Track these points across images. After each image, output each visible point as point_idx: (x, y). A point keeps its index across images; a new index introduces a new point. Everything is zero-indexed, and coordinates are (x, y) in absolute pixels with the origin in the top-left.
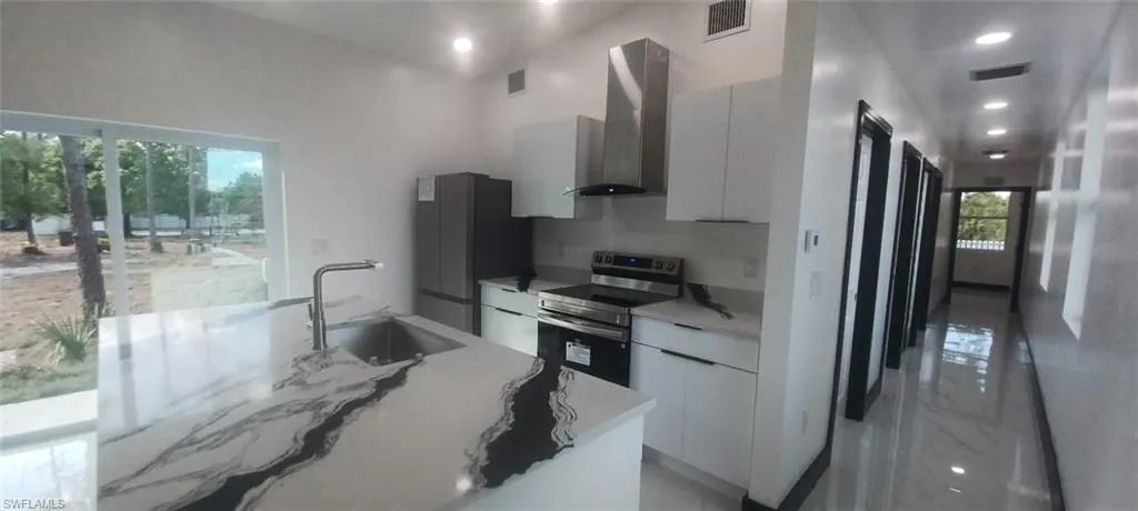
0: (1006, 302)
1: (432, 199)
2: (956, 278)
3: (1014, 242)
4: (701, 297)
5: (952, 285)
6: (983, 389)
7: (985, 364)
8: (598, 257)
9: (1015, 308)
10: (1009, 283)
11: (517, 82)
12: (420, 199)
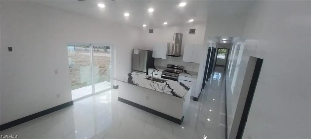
0: (224, 68)
1: (138, 53)
2: (216, 64)
3: (226, 57)
4: (186, 72)
5: (216, 65)
6: (219, 85)
7: (219, 80)
8: (169, 65)
9: (225, 70)
10: (225, 65)
11: (151, 31)
12: (134, 53)
